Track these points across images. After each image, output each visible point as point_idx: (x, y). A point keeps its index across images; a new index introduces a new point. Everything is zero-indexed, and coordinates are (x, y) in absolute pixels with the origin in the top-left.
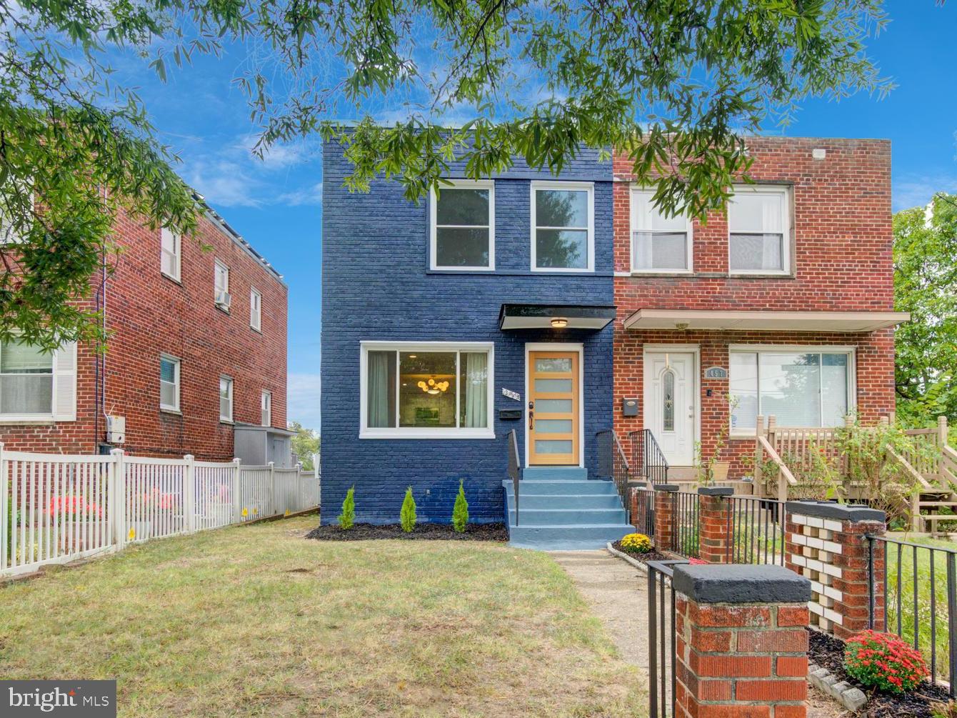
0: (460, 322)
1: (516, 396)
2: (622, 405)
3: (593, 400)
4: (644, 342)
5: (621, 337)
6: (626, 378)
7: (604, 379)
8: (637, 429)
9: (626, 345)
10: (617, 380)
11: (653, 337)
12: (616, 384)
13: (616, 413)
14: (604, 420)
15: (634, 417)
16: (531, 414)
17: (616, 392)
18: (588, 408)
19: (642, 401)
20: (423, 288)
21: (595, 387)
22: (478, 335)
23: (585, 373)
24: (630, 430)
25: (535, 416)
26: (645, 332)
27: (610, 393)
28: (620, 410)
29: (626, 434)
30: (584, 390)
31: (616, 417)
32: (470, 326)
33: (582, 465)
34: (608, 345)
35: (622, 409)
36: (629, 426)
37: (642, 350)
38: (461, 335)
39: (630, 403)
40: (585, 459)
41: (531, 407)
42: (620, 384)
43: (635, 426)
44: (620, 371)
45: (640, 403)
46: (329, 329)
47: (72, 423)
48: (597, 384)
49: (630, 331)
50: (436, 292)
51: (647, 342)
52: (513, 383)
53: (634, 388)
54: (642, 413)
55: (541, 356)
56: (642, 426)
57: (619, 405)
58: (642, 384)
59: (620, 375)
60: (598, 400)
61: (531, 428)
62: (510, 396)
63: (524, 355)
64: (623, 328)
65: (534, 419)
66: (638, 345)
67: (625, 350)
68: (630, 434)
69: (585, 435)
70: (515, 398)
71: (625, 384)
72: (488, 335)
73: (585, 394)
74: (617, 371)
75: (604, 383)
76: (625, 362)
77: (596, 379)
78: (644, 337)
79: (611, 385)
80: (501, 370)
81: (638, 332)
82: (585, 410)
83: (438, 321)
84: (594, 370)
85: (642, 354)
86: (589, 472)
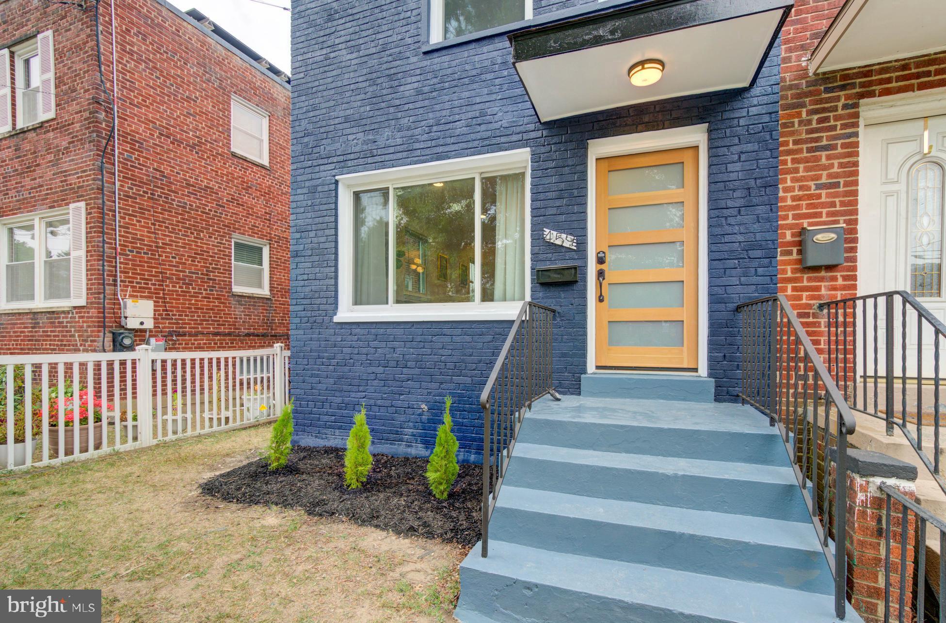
0: (474, 122)
1: (567, 241)
2: (800, 243)
3: (727, 239)
4: (862, 96)
5: (799, 96)
6: (812, 184)
7: (754, 192)
8: (839, 295)
9: (811, 112)
10: (786, 190)
11: (889, 81)
12: (784, 199)
13: (785, 263)
14: (755, 280)
15: (830, 268)
16: (601, 274)
17: (786, 217)
18: (717, 256)
19: (854, 231)
20: (418, 78)
21: (734, 212)
22: (503, 139)
23: (711, 183)
24: (819, 297)
25: (609, 277)
26: (866, 72)
27: (771, 222)
28: (795, 256)
29: (810, 306)
30: (710, 218)
31: (784, 271)
32: (491, 126)
33: (703, 370)
34: (766, 118)
35: (800, 252)
36: (818, 289)
37: (857, 115)
38: (476, 143)
39: (820, 238)
40: (711, 359)
41: (601, 261)
42: (794, 199)
43: (834, 288)
44: (796, 170)
45: (850, 237)
46: (299, 165)
47: (83, 307)
48: (739, 203)
49: (826, 78)
50: (435, 81)
51: (871, 94)
52: (563, 218)
53: (833, 204)
54: (854, 260)
55: (621, 164)
56: (854, 287)
57: (793, 244)
58: (855, 193)
59: (794, 180)
60: (740, 238)
61: (601, 299)
62: (558, 242)
63: (584, 163)
64: (805, 76)
65: (605, 283)
66: (845, 107)
67: (809, 122)
68: (821, 307)
69: (711, 312)
70: (567, 244)
71: (810, 197)
72: (519, 137)
73: (710, 226)
74: (788, 171)
75: (755, 201)
76: (809, 150)
77: (738, 194)
78: (862, 85)
79: (773, 204)
80: (542, 196)
81: (845, 77)
82: (711, 260)
83: (441, 128)
84: (733, 176)
85: (856, 125)
86: (718, 386)
